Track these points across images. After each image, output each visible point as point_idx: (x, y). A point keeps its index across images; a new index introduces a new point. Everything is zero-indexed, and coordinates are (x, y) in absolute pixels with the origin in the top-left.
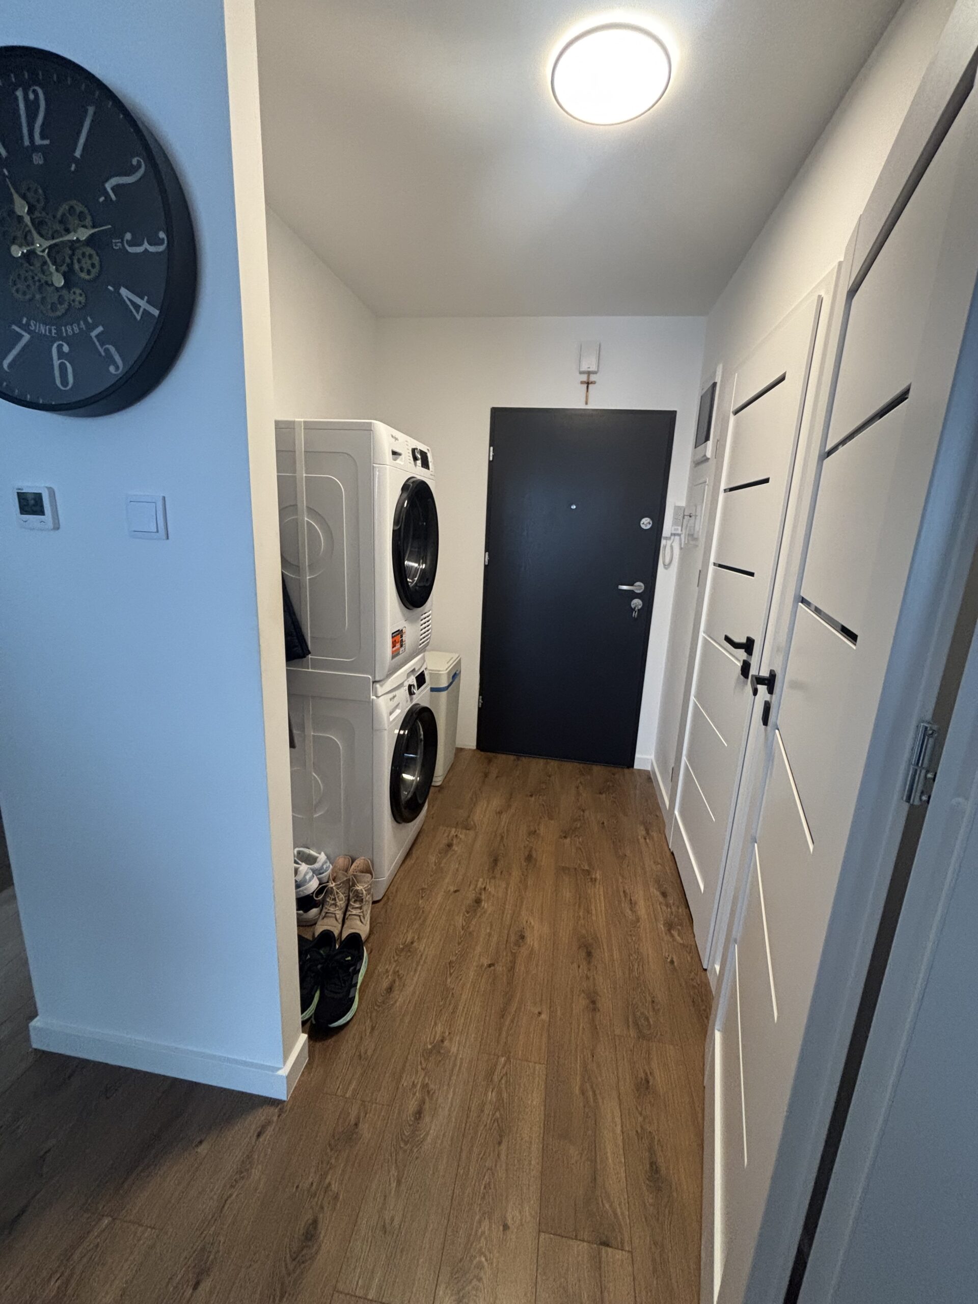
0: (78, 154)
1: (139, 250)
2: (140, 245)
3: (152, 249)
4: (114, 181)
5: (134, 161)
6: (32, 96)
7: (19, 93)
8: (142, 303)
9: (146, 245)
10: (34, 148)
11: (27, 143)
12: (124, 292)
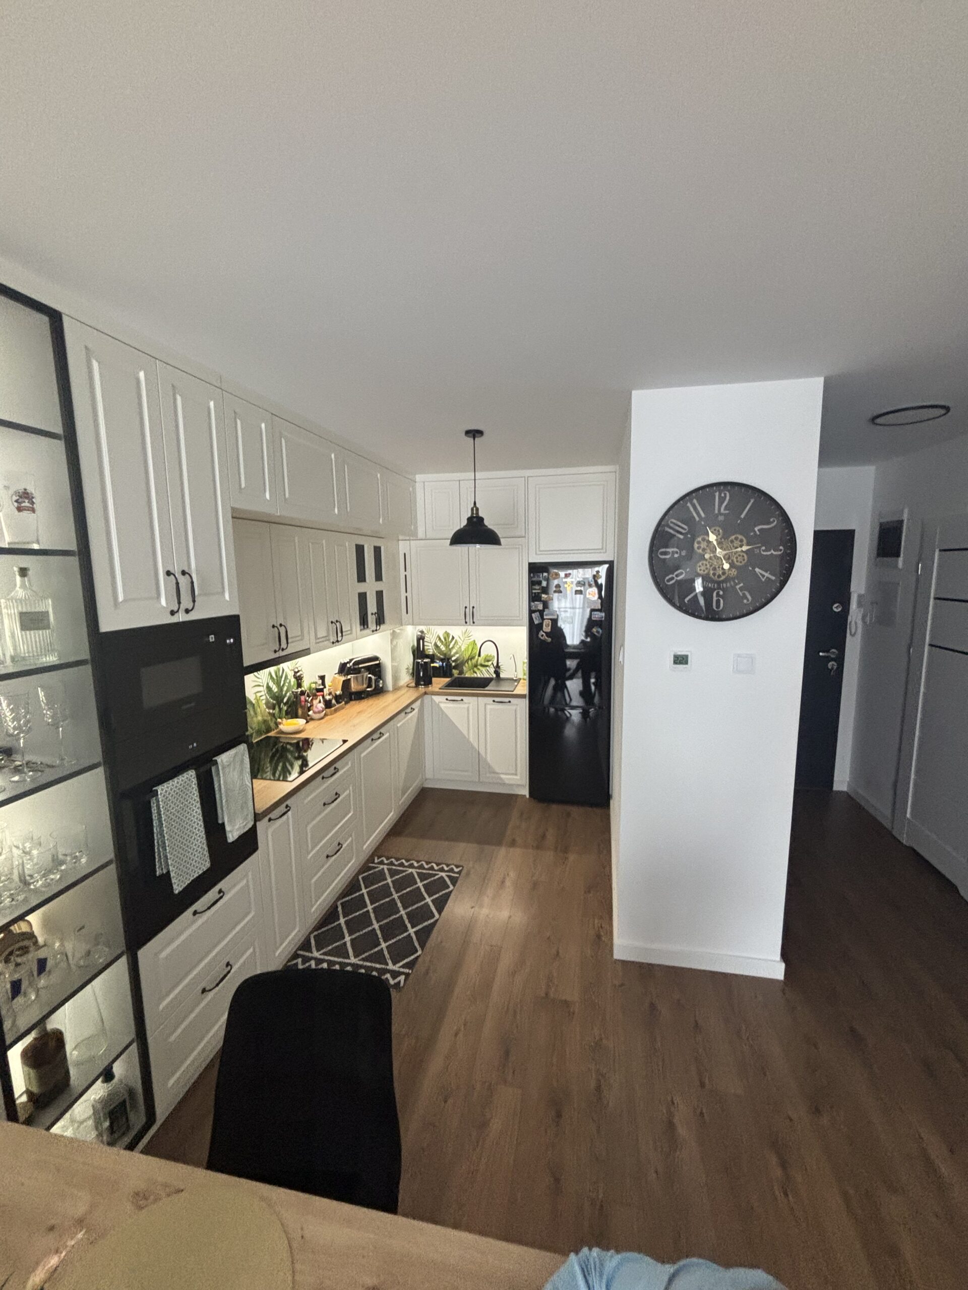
0: (742, 516)
1: (769, 553)
2: (770, 550)
3: (775, 553)
4: (760, 527)
5: (772, 520)
6: (723, 495)
7: (717, 494)
8: (767, 575)
9: (772, 551)
10: (720, 513)
11: (716, 512)
12: (757, 570)
